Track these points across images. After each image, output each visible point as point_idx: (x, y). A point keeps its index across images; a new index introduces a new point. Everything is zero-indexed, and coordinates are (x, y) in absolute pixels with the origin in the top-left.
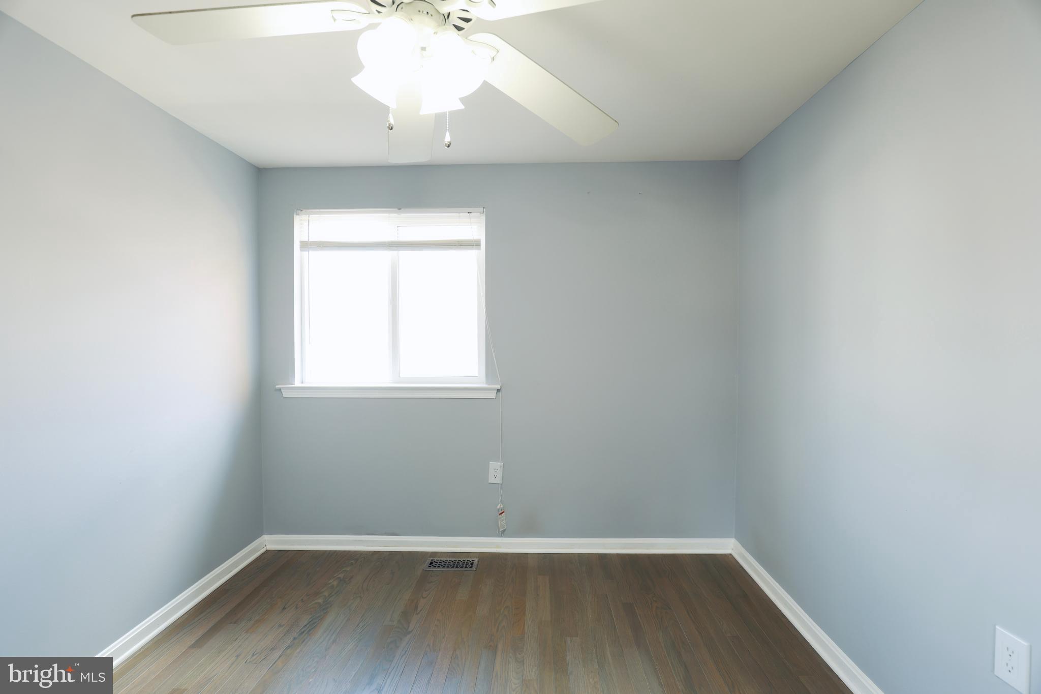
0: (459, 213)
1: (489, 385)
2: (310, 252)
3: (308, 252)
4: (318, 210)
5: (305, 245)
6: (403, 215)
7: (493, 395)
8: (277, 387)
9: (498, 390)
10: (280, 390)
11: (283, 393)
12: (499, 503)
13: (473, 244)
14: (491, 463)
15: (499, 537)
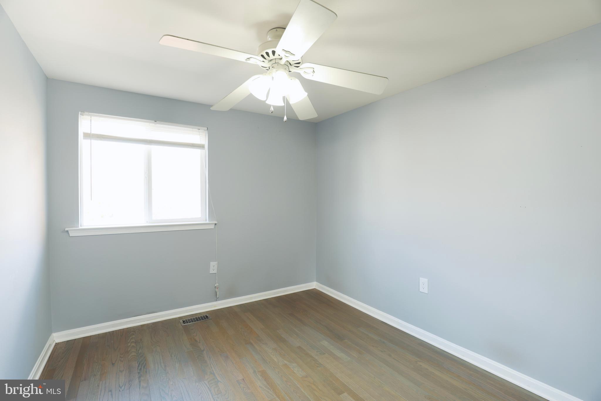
0: (193, 128)
1: (210, 222)
2: (92, 141)
3: (91, 140)
4: (97, 114)
5: (87, 136)
6: (158, 125)
7: (212, 227)
8: (66, 229)
9: (216, 224)
10: (67, 231)
11: (70, 234)
12: (216, 283)
13: (201, 147)
14: (211, 263)
15: (215, 301)
